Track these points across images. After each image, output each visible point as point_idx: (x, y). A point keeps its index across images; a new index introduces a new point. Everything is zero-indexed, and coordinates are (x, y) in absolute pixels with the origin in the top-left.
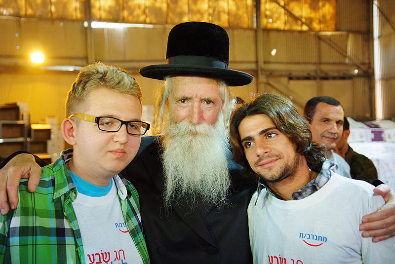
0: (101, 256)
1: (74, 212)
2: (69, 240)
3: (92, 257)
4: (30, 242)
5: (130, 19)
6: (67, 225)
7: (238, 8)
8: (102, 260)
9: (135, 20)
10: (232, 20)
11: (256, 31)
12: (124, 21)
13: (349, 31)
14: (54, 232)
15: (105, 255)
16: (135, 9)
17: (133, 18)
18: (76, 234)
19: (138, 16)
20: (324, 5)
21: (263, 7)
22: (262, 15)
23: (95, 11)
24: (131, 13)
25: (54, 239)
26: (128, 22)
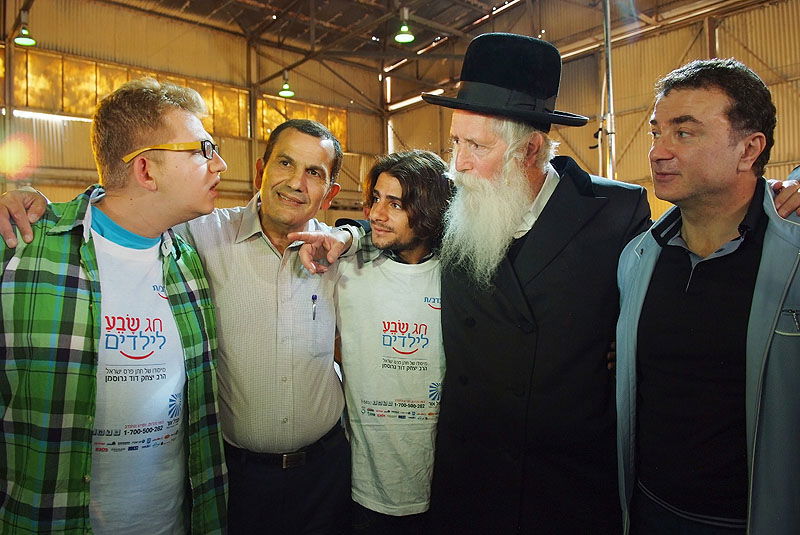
0: (126, 321)
1: (95, 260)
2: (82, 293)
3: (111, 321)
4: (28, 290)
5: (73, 109)
6: (82, 275)
7: (227, 110)
8: (126, 327)
9: (79, 112)
10: (219, 125)
11: (250, 142)
12: (62, 112)
13: (363, 154)
14: (64, 281)
15: (131, 321)
16: (80, 97)
17: (77, 108)
18: (93, 287)
19: (85, 107)
20: (333, 120)
21: (259, 113)
22: (259, 124)
23: (19, 95)
24: (75, 102)
25: (61, 290)
26: (69, 114)
